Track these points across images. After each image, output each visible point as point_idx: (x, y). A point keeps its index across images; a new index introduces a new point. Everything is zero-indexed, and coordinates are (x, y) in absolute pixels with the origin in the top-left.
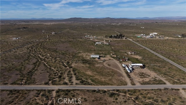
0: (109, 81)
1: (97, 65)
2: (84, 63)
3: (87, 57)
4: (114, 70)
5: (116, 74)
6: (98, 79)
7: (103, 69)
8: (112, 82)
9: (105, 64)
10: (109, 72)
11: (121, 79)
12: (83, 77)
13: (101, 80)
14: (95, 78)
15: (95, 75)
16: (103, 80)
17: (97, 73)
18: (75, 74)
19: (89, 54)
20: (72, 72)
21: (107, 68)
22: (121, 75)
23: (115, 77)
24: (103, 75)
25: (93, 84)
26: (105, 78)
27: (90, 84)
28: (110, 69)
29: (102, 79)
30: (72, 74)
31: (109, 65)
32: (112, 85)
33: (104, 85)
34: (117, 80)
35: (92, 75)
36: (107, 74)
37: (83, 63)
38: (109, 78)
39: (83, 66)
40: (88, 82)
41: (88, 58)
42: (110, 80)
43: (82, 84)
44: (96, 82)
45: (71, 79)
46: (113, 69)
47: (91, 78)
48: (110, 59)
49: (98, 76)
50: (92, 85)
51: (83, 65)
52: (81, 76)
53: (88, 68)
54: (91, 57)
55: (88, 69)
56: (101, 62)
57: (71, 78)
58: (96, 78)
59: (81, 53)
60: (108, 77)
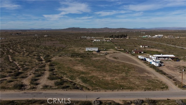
0: (123, 81)
1: (94, 58)
2: (74, 56)
3: (80, 51)
4: (127, 64)
5: (133, 69)
6: (98, 77)
7: (106, 62)
8: (130, 82)
9: (108, 56)
10: (118, 67)
11: (147, 76)
12: (66, 74)
13: (104, 78)
14: (90, 75)
15: (92, 70)
16: (108, 78)
17: (95, 67)
18: (51, 70)
19: (83, 48)
20: (47, 68)
21: (113, 61)
22: (143, 71)
23: (132, 73)
24: (107, 71)
25: (86, 88)
26: (111, 76)
27: (78, 88)
28: (119, 63)
29: (106, 77)
30: (45, 70)
31: (115, 58)
32: (131, 89)
33: (113, 89)
34: (139, 79)
35: (84, 71)
36: (116, 70)
37: (72, 56)
38: (120, 75)
39: (71, 60)
40: (75, 84)
41: (82, 52)
42: (123, 78)
43: (58, 88)
44: (91, 84)
45: (39, 78)
46: (123, 63)
47: (83, 75)
48: (114, 52)
49: (97, 72)
50: (82, 89)
51: (71, 58)
52: (61, 73)
53: (79, 61)
54: (86, 50)
55: (78, 63)
56: (102, 55)
57: (39, 76)
58: (93, 76)
59: (72, 48)
60: (118, 73)
